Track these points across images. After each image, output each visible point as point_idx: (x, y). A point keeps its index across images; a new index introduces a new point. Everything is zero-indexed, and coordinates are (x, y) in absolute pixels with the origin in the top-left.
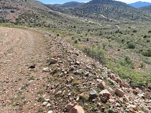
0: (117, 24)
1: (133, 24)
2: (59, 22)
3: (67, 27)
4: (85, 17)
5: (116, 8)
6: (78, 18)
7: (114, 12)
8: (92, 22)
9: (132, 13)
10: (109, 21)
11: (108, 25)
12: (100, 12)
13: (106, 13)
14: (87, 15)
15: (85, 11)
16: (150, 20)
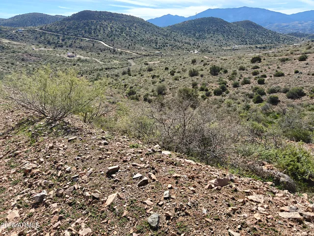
0: (130, 57)
1: (156, 57)
2: (7, 63)
3: (28, 71)
4: (67, 47)
5: (128, 29)
6: (51, 49)
7: (125, 35)
8: (82, 57)
9: (155, 37)
10: (116, 53)
11: (115, 61)
12: (98, 36)
13: (109, 38)
14: (71, 44)
15: (66, 35)
16: (183, 47)
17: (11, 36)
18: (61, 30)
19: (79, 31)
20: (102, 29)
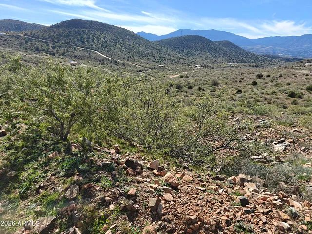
9: (150, 50)
18: (50, 37)
19: (70, 39)
20: (95, 38)
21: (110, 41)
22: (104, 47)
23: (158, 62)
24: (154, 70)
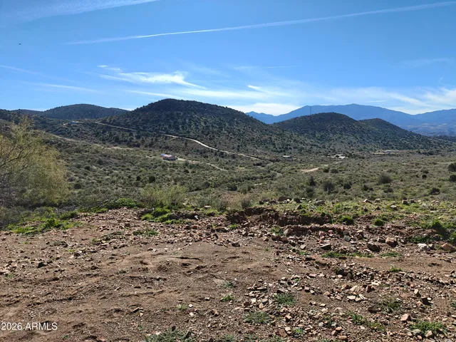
4: (147, 146)
5: (227, 124)
9: (267, 136)
14: (152, 142)
15: (141, 130)
17: (61, 131)
18: (134, 123)
19: (160, 125)
20: (193, 123)
21: (213, 126)
22: (206, 134)
23: (281, 151)
24: (277, 163)
